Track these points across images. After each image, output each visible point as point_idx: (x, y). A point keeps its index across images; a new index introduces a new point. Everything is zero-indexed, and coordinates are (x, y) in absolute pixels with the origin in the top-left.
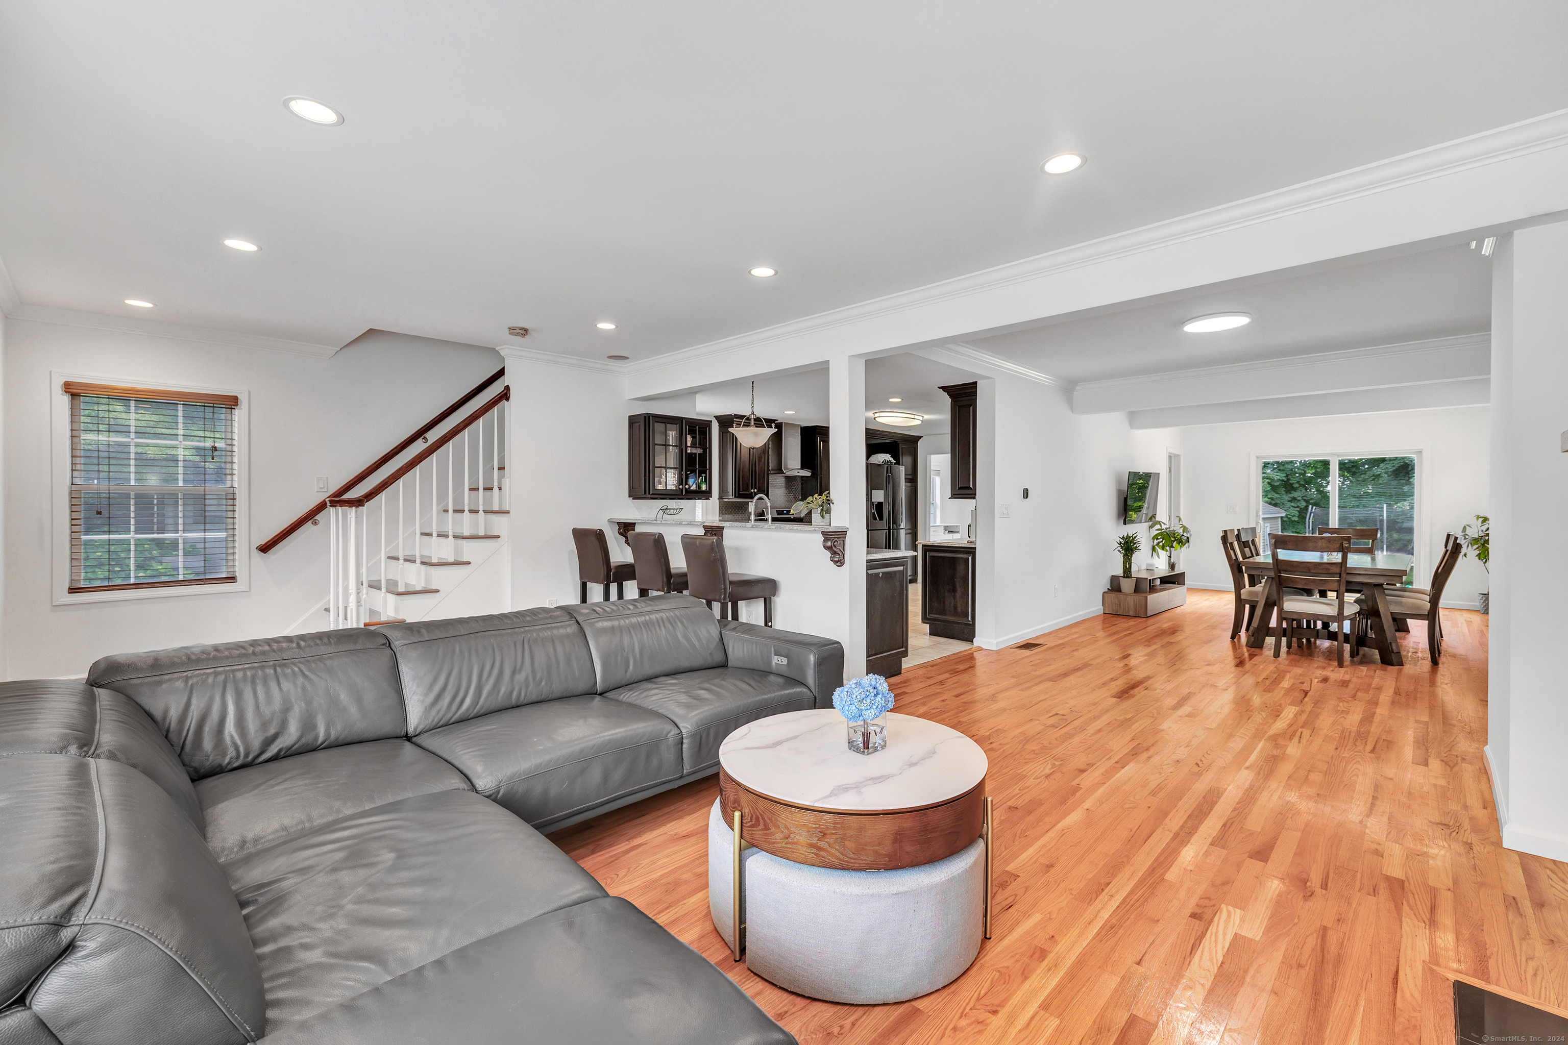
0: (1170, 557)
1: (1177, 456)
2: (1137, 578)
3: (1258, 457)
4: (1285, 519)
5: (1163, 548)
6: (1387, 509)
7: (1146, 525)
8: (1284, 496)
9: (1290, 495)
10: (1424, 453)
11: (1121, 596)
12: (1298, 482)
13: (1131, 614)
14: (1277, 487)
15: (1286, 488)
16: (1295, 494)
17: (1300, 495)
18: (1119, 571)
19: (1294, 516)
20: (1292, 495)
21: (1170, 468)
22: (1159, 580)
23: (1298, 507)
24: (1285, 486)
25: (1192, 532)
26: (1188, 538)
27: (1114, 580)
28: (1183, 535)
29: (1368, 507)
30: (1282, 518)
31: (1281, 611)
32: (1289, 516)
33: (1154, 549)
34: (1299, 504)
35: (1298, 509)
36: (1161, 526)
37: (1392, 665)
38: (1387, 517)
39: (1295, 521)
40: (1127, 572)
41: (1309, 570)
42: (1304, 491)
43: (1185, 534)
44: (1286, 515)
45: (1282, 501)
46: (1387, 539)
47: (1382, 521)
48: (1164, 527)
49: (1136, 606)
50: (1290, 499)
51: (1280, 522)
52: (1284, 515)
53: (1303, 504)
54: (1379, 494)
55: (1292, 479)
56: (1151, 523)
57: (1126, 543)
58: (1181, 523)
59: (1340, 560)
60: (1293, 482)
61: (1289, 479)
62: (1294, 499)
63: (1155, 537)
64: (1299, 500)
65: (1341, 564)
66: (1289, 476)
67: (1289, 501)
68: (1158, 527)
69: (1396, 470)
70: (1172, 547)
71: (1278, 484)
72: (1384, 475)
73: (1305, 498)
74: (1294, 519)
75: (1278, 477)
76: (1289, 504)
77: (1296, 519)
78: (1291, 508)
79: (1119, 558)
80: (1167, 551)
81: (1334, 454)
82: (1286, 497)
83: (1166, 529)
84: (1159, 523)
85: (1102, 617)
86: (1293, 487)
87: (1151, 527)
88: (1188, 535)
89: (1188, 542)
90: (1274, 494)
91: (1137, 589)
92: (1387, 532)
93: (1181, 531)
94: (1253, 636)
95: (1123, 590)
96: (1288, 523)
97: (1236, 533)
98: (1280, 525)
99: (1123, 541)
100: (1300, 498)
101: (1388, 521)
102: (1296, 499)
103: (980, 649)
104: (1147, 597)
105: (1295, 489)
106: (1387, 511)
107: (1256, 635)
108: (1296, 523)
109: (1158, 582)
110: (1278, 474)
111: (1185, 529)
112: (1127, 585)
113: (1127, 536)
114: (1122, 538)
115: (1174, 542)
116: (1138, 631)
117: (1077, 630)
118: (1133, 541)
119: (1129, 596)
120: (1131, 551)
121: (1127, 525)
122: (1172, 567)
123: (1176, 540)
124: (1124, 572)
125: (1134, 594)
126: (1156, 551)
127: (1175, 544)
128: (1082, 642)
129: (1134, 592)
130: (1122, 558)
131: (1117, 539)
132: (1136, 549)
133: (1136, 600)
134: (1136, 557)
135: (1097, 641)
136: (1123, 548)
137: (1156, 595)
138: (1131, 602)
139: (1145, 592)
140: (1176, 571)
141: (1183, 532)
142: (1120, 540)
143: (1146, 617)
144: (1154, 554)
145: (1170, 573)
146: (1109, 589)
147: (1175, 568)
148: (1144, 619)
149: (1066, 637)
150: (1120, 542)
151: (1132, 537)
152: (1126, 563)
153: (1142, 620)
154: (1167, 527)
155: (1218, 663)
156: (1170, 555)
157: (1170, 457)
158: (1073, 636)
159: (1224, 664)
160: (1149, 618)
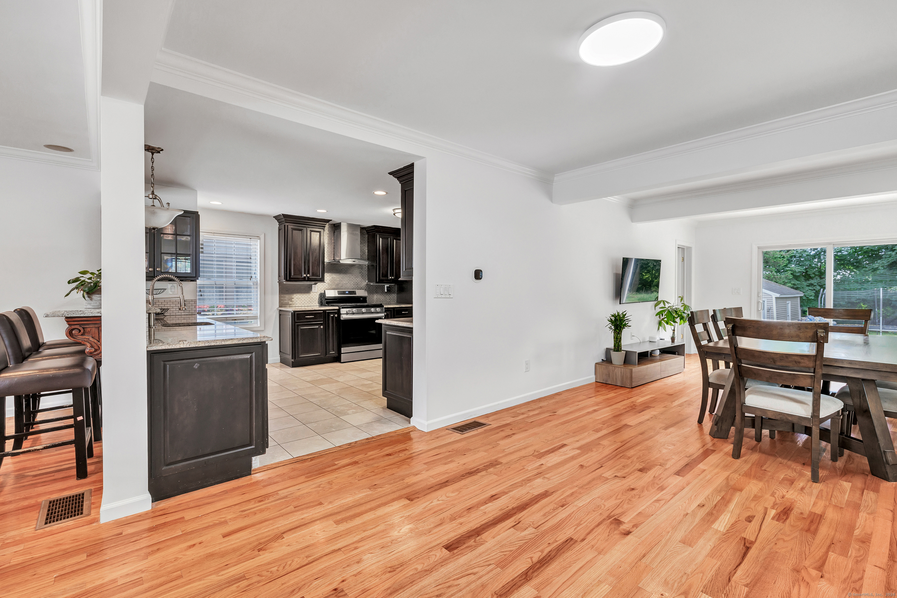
0: (674, 330)
1: (689, 248)
2: (627, 352)
3: (759, 248)
5: (667, 323)
6: (883, 291)
7: (653, 303)
8: (804, 283)
9: (808, 282)
11: (610, 367)
12: (814, 273)
13: (619, 384)
14: (798, 276)
16: (811, 281)
17: (816, 282)
18: (611, 345)
19: (811, 296)
20: (810, 282)
21: (683, 258)
22: (659, 350)
23: (814, 290)
24: (805, 276)
27: (608, 351)
28: (684, 313)
29: (868, 289)
30: (801, 297)
31: (742, 405)
33: (660, 323)
34: (815, 288)
35: (814, 291)
36: (664, 304)
37: (887, 479)
38: (883, 296)
40: (618, 347)
41: (774, 362)
42: (819, 279)
43: (686, 311)
44: (805, 295)
45: (802, 286)
46: (883, 311)
47: (879, 300)
48: (667, 305)
49: (622, 378)
50: (808, 285)
51: (799, 300)
52: (802, 295)
54: (876, 281)
57: (616, 320)
58: (682, 302)
59: (814, 352)
60: (810, 273)
61: (807, 272)
62: (811, 285)
63: (659, 314)
64: (815, 285)
65: (816, 356)
66: (808, 270)
67: (807, 286)
68: (662, 305)
69: (891, 264)
70: (675, 322)
71: (799, 274)
72: (880, 268)
73: (820, 284)
74: (810, 298)
75: (799, 270)
76: (807, 288)
78: (809, 290)
79: (611, 335)
80: (671, 325)
81: (830, 244)
82: (805, 284)
83: (670, 307)
84: (664, 302)
85: (594, 386)
86: (810, 277)
87: (656, 305)
90: (796, 281)
91: (626, 361)
92: (883, 307)
93: (682, 309)
94: (716, 425)
95: (613, 363)
96: (807, 301)
98: (799, 302)
99: (613, 318)
100: (816, 284)
101: (884, 300)
102: (813, 285)
103: (414, 429)
104: (631, 370)
105: (812, 278)
106: (883, 293)
109: (658, 352)
110: (799, 268)
111: (686, 307)
112: (617, 358)
113: (618, 313)
114: (613, 316)
115: (677, 318)
116: (625, 400)
117: (547, 403)
118: (625, 317)
119: (618, 367)
120: (621, 327)
121: (620, 304)
122: (673, 339)
123: (679, 316)
124: (615, 346)
125: (622, 366)
126: (663, 325)
127: (678, 320)
128: (531, 422)
129: (623, 364)
130: (613, 333)
131: (609, 316)
132: (625, 325)
133: (622, 372)
134: (625, 332)
135: (549, 421)
136: (614, 324)
137: (649, 366)
138: (620, 373)
139: (633, 364)
140: (676, 343)
141: (684, 309)
142: (611, 318)
143: (632, 388)
144: (660, 327)
145: (672, 344)
146: (602, 360)
147: (676, 341)
148: (628, 390)
149: (523, 414)
150: (611, 319)
151: (624, 313)
152: (617, 338)
153: (626, 391)
154: (670, 305)
155: (657, 465)
156: (674, 329)
157: (682, 249)
158: (531, 413)
159: (663, 468)
160: (634, 389)
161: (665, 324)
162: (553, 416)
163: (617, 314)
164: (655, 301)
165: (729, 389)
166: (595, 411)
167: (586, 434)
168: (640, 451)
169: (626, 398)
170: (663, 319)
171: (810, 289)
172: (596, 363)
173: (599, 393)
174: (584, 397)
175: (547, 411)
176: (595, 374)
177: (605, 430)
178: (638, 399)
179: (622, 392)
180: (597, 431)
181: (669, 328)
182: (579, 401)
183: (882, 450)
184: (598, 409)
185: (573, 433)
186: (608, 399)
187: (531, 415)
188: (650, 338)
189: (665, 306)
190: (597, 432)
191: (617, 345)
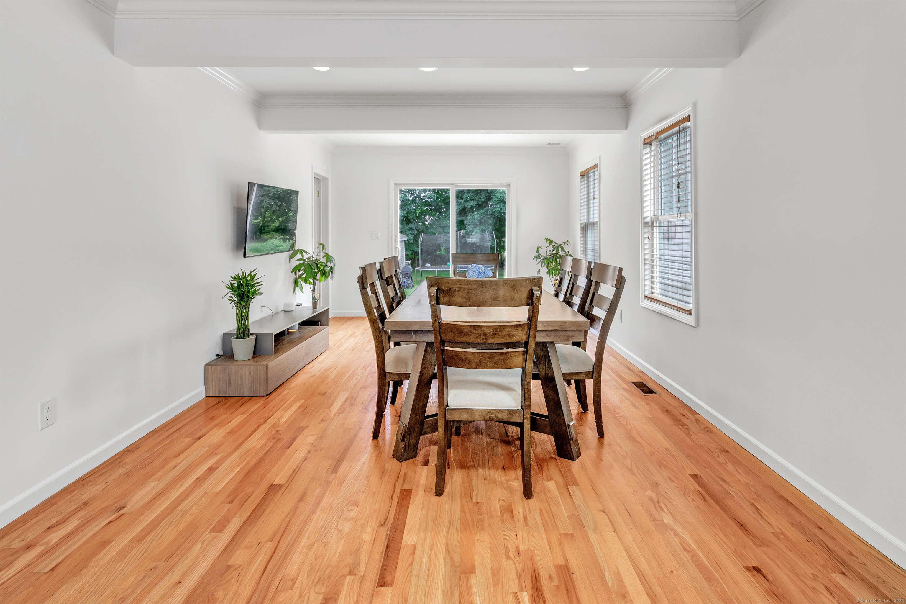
0: (314, 291)
1: (325, 179)
2: (257, 335)
3: (397, 185)
4: (406, 242)
5: (306, 281)
7: (286, 255)
8: (407, 227)
9: (409, 226)
10: (513, 187)
11: (231, 367)
13: (246, 393)
15: (406, 221)
16: (412, 226)
17: (414, 226)
18: (232, 326)
20: (410, 226)
21: (318, 192)
22: (298, 324)
25: (336, 262)
26: (331, 268)
27: (226, 338)
28: (326, 265)
30: (405, 241)
32: (408, 240)
33: (296, 283)
35: (413, 235)
36: (303, 256)
39: (411, 243)
40: (242, 330)
43: (329, 264)
48: (306, 256)
49: (252, 381)
50: (409, 229)
52: (406, 239)
53: (416, 232)
55: (409, 216)
56: (291, 252)
57: (240, 285)
62: (411, 229)
63: (295, 270)
64: (414, 230)
66: (408, 214)
67: (408, 230)
68: (299, 256)
70: (315, 278)
73: (417, 228)
77: (412, 242)
79: (232, 311)
80: (310, 283)
81: (453, 184)
83: (309, 258)
84: (301, 252)
87: (291, 257)
88: (332, 265)
89: (332, 272)
91: (256, 352)
93: (324, 260)
94: (403, 440)
95: (236, 358)
97: (378, 267)
99: (235, 283)
104: (267, 367)
105: (411, 223)
107: (407, 439)
108: (412, 244)
109: (297, 327)
111: (328, 258)
112: (243, 348)
113: (243, 273)
114: (235, 278)
115: (317, 273)
116: (260, 426)
117: (102, 486)
118: (255, 279)
119: (246, 365)
120: (248, 296)
121: (245, 257)
122: (315, 304)
123: (319, 271)
124: (238, 329)
125: (251, 362)
126: (299, 285)
127: (318, 276)
128: (53, 569)
129: (251, 356)
130: (235, 308)
131: (228, 280)
132: (255, 293)
133: (252, 373)
134: (254, 304)
135: (104, 544)
136: (236, 293)
137: (290, 352)
138: (247, 374)
139: (269, 355)
140: (319, 310)
141: (327, 261)
142: (232, 282)
143: (268, 395)
144: (296, 287)
145: (313, 313)
146: (217, 355)
147: (318, 306)
148: (262, 401)
149: (29, 547)
150: (232, 285)
151: (253, 274)
152: (242, 316)
153: (258, 405)
154: (309, 256)
155: (345, 576)
156: (314, 287)
157: (318, 180)
158: (55, 537)
159: (357, 578)
160: (272, 397)
161: (303, 283)
162: (118, 522)
163: (240, 274)
164: (289, 250)
165: (417, 382)
166: (211, 470)
167: (197, 547)
168: (310, 547)
169: (262, 421)
170: (300, 276)
171: (410, 233)
172: (207, 365)
173: (215, 422)
174: (187, 440)
175: (102, 512)
176: (205, 383)
177: (235, 519)
178: (281, 417)
179: (254, 408)
180: (219, 528)
181: (307, 288)
182: (177, 456)
183: (566, 424)
184: (216, 463)
185: (167, 560)
186: (232, 432)
187: (55, 541)
188: (285, 305)
189: (303, 257)
190: (221, 531)
191: (241, 327)
